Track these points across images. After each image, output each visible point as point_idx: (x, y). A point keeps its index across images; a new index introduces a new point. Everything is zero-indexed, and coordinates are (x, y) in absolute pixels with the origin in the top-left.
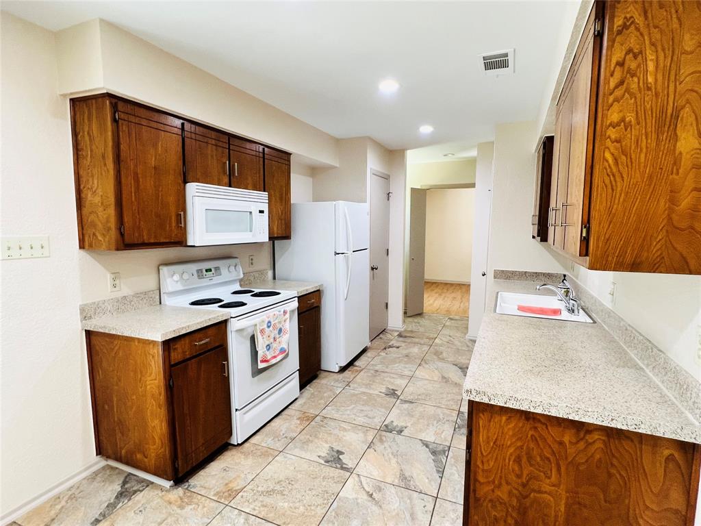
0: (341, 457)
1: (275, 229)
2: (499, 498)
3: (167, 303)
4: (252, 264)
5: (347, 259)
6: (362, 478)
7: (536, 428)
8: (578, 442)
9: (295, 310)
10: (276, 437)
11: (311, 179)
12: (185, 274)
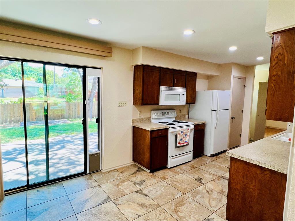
0: (201, 180)
1: (189, 100)
2: (237, 188)
3: (153, 122)
4: (180, 112)
5: (217, 113)
6: (206, 187)
7: (249, 167)
8: (261, 174)
9: (192, 129)
10: (181, 169)
11: (207, 81)
12: (158, 113)
